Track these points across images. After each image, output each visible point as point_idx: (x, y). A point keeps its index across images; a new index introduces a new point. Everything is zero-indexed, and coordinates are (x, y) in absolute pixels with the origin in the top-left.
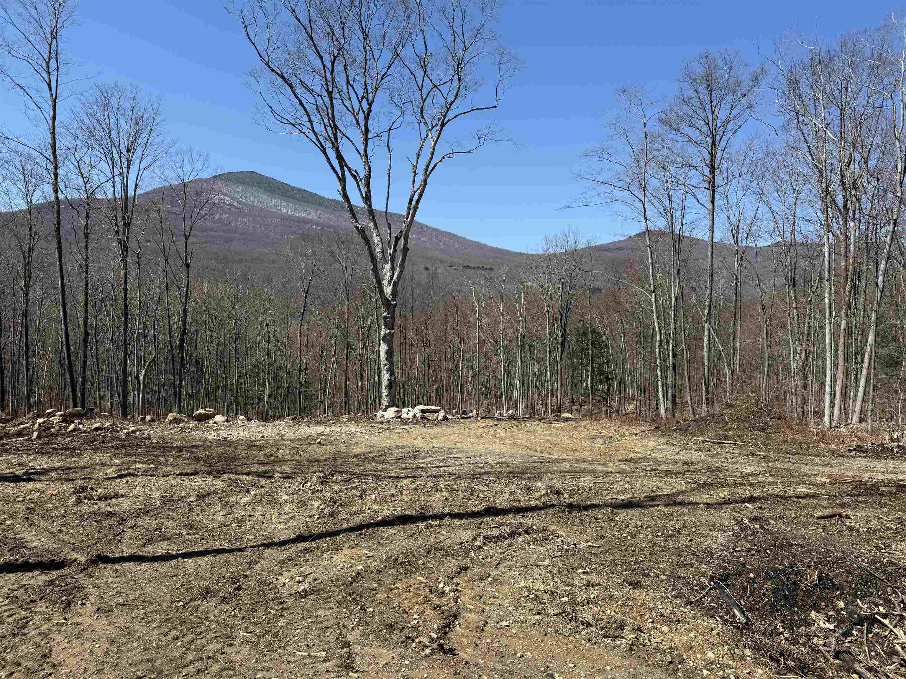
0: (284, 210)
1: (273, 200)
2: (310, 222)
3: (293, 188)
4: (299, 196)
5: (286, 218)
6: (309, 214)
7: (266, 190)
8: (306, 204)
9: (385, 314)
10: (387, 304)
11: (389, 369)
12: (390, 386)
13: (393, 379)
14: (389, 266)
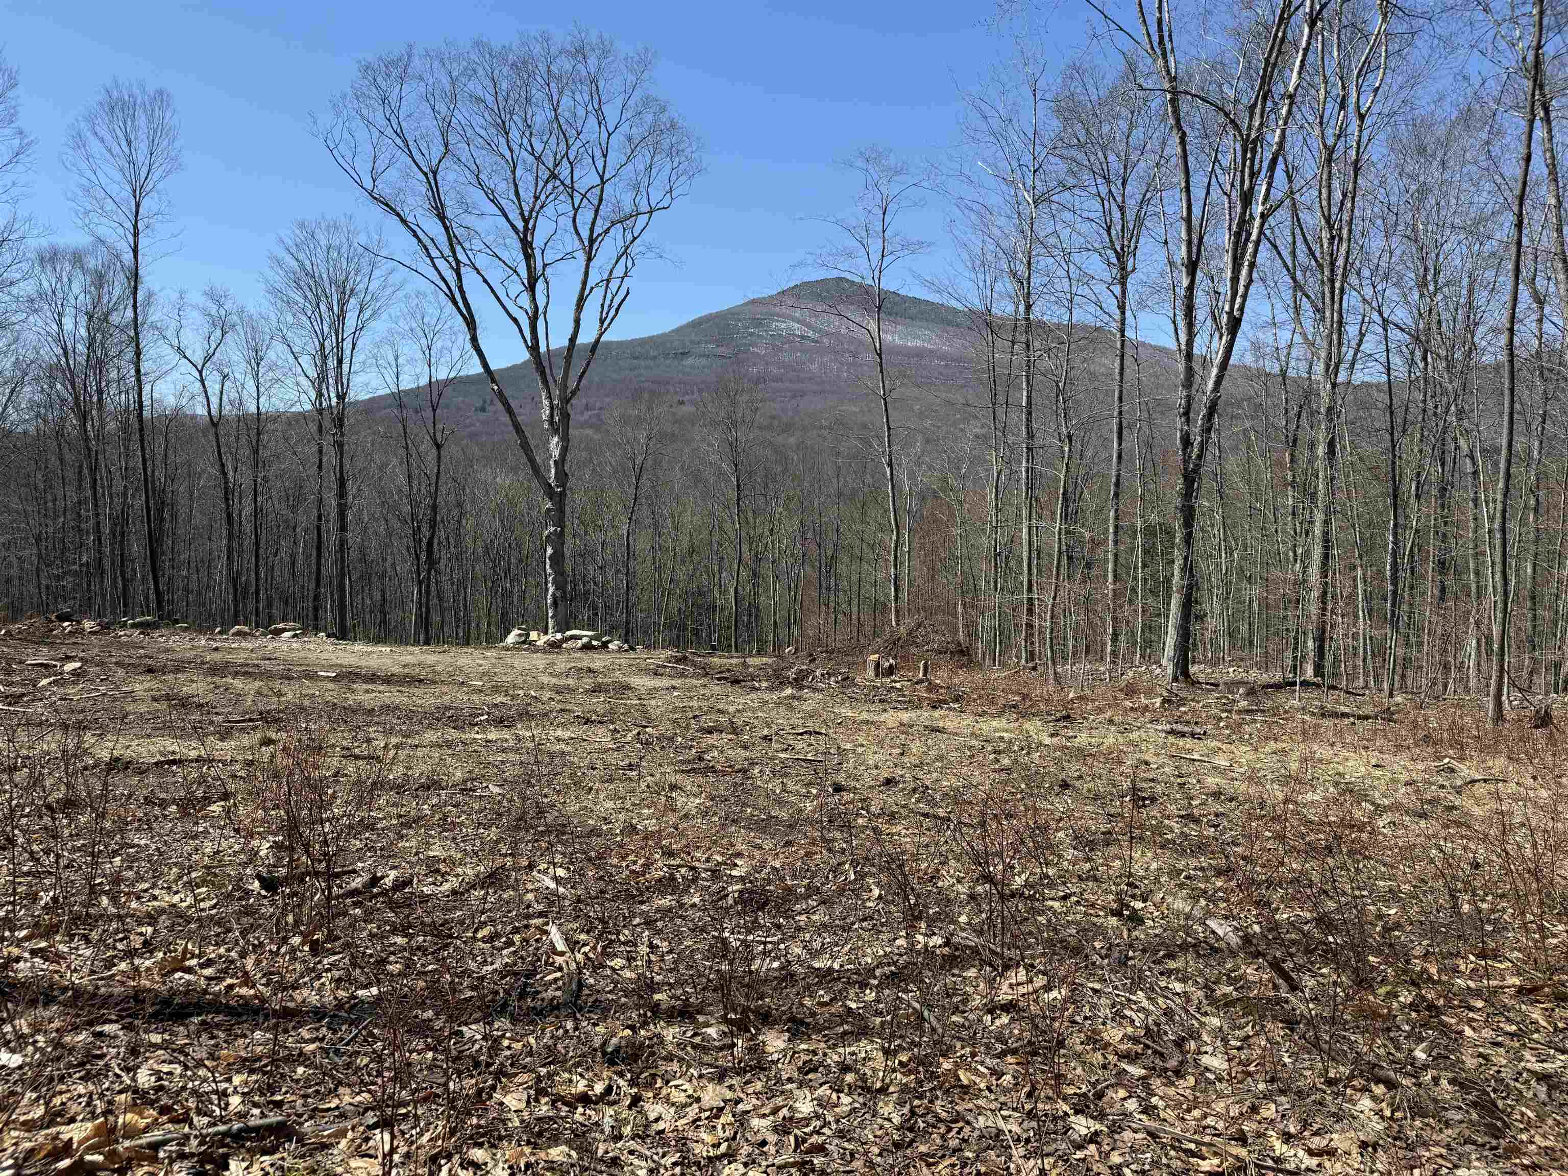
2: (930, 354)
6: (929, 341)
9: (549, 505)
10: (550, 492)
11: (555, 581)
12: (555, 604)
13: (558, 594)
14: (556, 439)
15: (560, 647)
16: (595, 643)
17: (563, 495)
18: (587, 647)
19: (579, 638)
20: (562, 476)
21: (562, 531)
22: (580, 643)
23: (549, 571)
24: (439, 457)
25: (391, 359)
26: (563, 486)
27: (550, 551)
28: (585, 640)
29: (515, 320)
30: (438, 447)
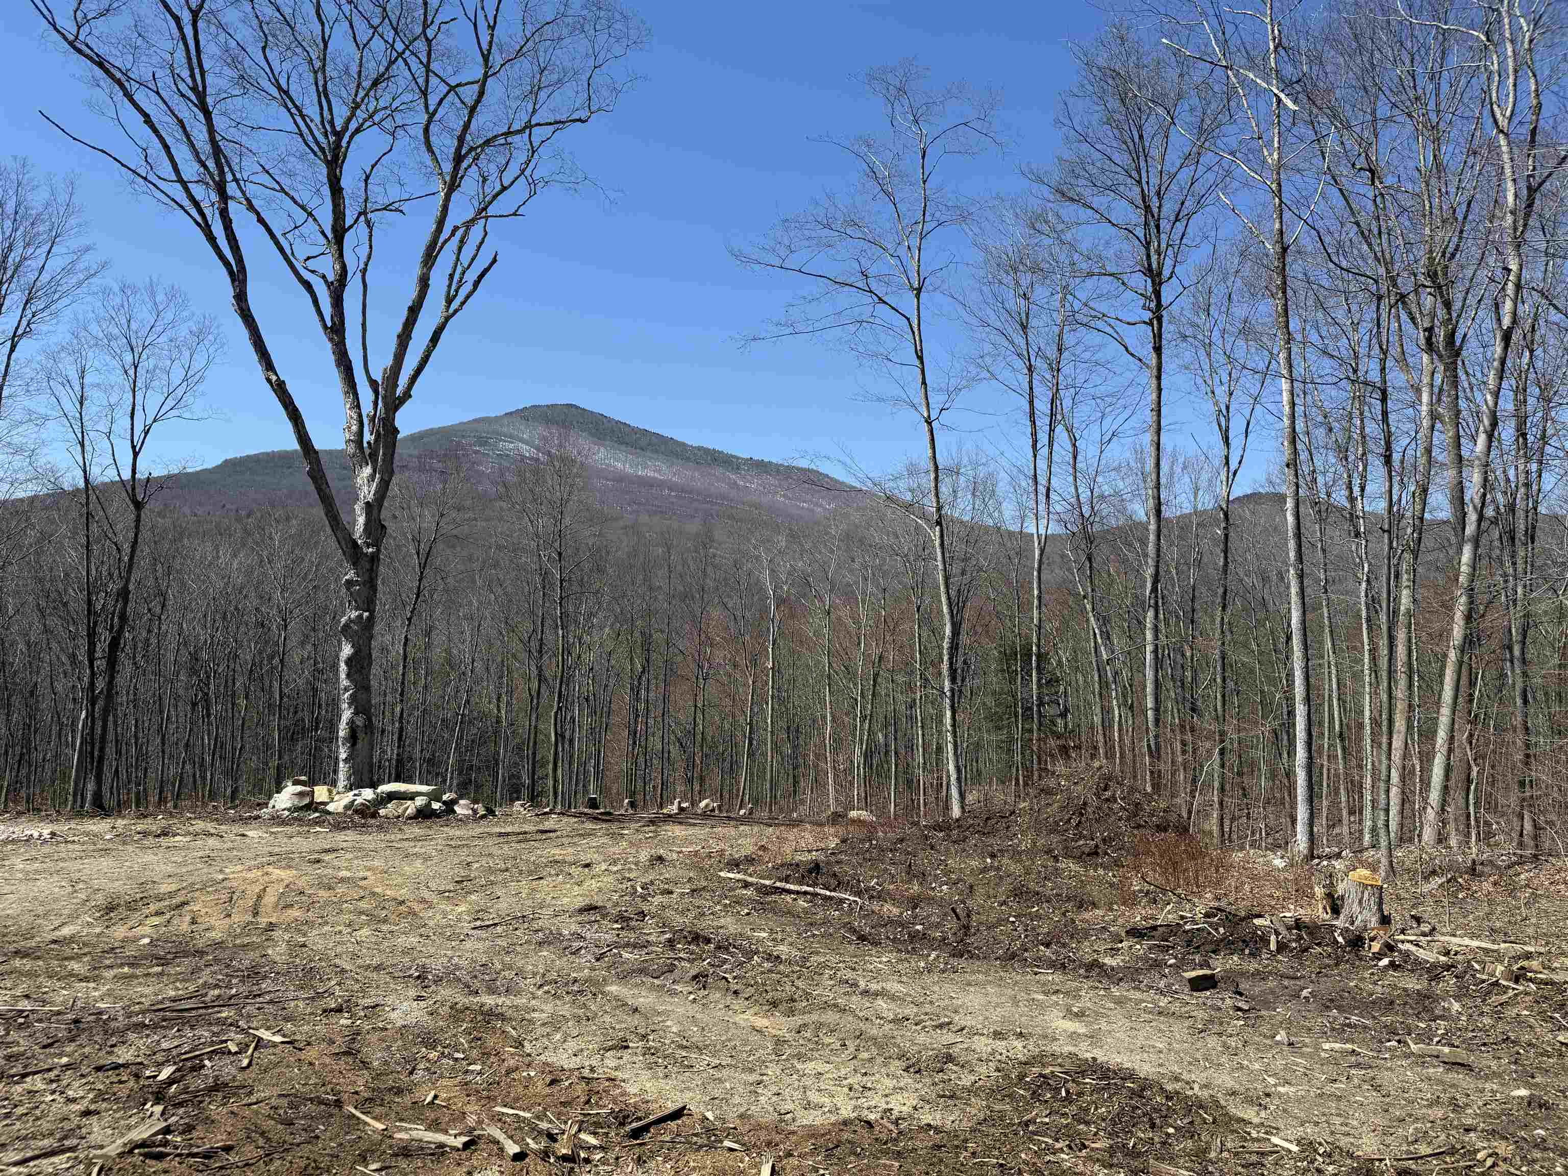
0: (619, 465)
1: (602, 449)
2: (661, 484)
3: (635, 430)
4: (643, 442)
5: (620, 478)
6: (659, 471)
7: (591, 434)
8: (655, 456)
9: (351, 575)
10: (353, 551)
11: (353, 700)
12: (353, 737)
13: (360, 721)
14: (367, 470)
15: (374, 815)
16: (436, 806)
17: (374, 559)
18: (424, 814)
19: (412, 797)
20: (375, 528)
21: (371, 618)
22: (411, 807)
23: (344, 682)
24: (138, 520)
25: (73, 375)
26: (377, 544)
27: (347, 650)
28: (420, 801)
29: (308, 286)
30: (138, 505)
